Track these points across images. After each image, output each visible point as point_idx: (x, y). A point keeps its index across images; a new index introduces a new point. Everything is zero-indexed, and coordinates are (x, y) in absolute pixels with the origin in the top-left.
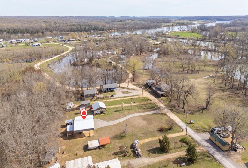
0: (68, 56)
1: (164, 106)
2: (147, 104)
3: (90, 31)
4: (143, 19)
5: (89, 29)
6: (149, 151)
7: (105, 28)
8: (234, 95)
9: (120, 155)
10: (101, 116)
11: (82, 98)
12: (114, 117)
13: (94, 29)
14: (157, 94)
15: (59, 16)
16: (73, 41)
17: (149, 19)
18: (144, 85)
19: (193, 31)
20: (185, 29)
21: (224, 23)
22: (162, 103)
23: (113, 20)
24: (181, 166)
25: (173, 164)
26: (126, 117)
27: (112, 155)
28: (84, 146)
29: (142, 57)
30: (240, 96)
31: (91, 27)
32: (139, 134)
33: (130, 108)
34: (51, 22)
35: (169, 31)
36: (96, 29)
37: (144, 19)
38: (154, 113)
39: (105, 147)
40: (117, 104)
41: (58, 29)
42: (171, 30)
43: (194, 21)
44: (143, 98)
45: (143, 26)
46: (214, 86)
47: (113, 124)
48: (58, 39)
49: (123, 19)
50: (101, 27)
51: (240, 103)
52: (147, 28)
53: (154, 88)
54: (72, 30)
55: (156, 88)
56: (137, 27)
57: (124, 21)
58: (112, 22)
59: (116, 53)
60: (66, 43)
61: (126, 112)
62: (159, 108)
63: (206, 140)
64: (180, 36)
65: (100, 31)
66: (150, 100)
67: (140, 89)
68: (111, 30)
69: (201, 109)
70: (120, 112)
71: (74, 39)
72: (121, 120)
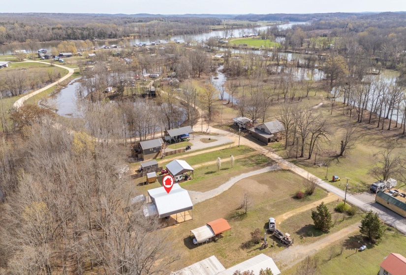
0: (72, 84)
1: (281, 158)
2: (252, 156)
3: (92, 39)
4: (176, 19)
5: (89, 35)
6: (298, 233)
7: (118, 32)
8: (367, 131)
9: (255, 248)
10: (187, 183)
11: (137, 156)
12: (210, 184)
13: (98, 36)
14: (259, 140)
15: (21, 14)
16: (69, 56)
17: (187, 18)
18: (231, 126)
19: (263, 37)
20: (250, 35)
21: (303, 25)
22: (273, 152)
23: (127, 20)
24: (360, 251)
25: (348, 250)
26: (230, 182)
27: (241, 250)
28: (184, 239)
29: (203, 80)
30: (376, 132)
31: (94, 33)
32: (268, 208)
33: (229, 166)
34: (13, 24)
35: (227, 38)
36: (102, 35)
37: (179, 18)
38: (271, 170)
39: (223, 237)
40: (204, 162)
41: (30, 36)
42: (229, 36)
43: (256, 21)
44: (240, 148)
45: (181, 30)
46: (333, 119)
47: (214, 196)
48: (39, 54)
49: (143, 19)
50: (111, 32)
51: (381, 142)
52: (189, 33)
53: (253, 130)
54: (58, 37)
55: (256, 129)
56: (172, 31)
57: (146, 21)
58: (126, 23)
59: (158, 75)
60: (57, 61)
61: (225, 173)
62: (274, 161)
63: (372, 205)
64: (247, 45)
65: (110, 38)
66: (254, 150)
67: (228, 132)
68: (128, 36)
69: (334, 157)
70: (215, 173)
71: (70, 54)
72: (225, 187)
